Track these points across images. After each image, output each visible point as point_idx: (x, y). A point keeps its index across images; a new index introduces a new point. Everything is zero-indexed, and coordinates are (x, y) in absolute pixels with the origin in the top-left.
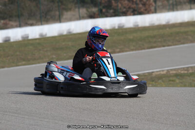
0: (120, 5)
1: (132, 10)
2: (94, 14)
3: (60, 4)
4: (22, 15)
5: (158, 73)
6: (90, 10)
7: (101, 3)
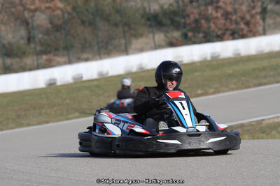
0: (213, 26)
2: (177, 39)
3: (126, 28)
4: (72, 46)
5: (272, 121)
6: (169, 35)
7: (185, 24)
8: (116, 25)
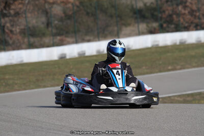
0: (182, 20)
1: (194, 25)
2: (155, 29)
3: (118, 19)
4: (79, 31)
6: (150, 25)
7: (161, 18)
8: (111, 16)
